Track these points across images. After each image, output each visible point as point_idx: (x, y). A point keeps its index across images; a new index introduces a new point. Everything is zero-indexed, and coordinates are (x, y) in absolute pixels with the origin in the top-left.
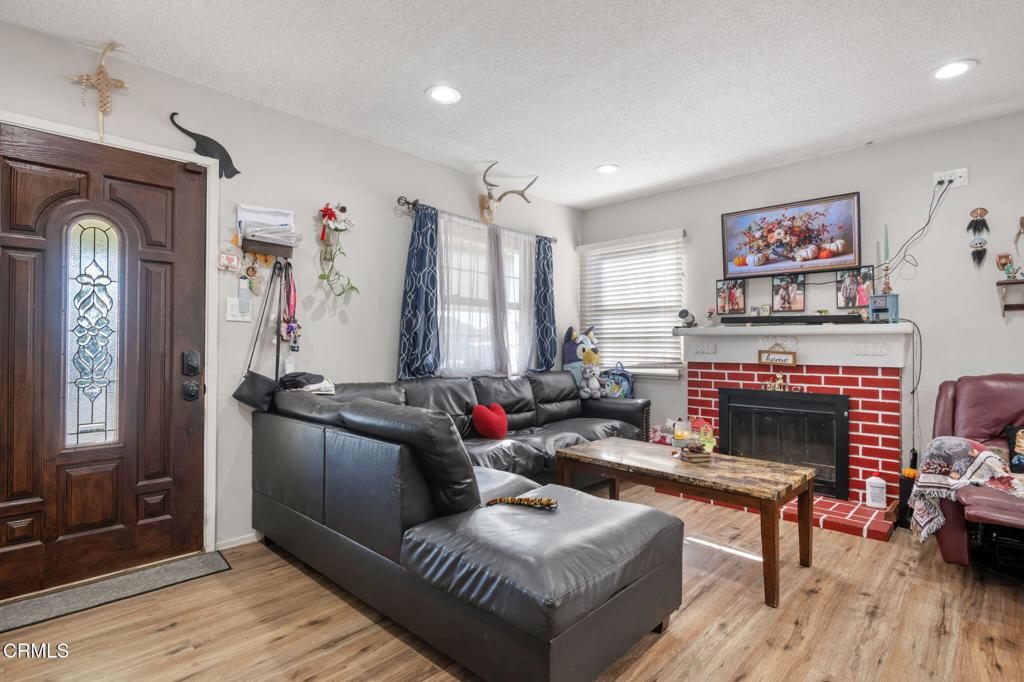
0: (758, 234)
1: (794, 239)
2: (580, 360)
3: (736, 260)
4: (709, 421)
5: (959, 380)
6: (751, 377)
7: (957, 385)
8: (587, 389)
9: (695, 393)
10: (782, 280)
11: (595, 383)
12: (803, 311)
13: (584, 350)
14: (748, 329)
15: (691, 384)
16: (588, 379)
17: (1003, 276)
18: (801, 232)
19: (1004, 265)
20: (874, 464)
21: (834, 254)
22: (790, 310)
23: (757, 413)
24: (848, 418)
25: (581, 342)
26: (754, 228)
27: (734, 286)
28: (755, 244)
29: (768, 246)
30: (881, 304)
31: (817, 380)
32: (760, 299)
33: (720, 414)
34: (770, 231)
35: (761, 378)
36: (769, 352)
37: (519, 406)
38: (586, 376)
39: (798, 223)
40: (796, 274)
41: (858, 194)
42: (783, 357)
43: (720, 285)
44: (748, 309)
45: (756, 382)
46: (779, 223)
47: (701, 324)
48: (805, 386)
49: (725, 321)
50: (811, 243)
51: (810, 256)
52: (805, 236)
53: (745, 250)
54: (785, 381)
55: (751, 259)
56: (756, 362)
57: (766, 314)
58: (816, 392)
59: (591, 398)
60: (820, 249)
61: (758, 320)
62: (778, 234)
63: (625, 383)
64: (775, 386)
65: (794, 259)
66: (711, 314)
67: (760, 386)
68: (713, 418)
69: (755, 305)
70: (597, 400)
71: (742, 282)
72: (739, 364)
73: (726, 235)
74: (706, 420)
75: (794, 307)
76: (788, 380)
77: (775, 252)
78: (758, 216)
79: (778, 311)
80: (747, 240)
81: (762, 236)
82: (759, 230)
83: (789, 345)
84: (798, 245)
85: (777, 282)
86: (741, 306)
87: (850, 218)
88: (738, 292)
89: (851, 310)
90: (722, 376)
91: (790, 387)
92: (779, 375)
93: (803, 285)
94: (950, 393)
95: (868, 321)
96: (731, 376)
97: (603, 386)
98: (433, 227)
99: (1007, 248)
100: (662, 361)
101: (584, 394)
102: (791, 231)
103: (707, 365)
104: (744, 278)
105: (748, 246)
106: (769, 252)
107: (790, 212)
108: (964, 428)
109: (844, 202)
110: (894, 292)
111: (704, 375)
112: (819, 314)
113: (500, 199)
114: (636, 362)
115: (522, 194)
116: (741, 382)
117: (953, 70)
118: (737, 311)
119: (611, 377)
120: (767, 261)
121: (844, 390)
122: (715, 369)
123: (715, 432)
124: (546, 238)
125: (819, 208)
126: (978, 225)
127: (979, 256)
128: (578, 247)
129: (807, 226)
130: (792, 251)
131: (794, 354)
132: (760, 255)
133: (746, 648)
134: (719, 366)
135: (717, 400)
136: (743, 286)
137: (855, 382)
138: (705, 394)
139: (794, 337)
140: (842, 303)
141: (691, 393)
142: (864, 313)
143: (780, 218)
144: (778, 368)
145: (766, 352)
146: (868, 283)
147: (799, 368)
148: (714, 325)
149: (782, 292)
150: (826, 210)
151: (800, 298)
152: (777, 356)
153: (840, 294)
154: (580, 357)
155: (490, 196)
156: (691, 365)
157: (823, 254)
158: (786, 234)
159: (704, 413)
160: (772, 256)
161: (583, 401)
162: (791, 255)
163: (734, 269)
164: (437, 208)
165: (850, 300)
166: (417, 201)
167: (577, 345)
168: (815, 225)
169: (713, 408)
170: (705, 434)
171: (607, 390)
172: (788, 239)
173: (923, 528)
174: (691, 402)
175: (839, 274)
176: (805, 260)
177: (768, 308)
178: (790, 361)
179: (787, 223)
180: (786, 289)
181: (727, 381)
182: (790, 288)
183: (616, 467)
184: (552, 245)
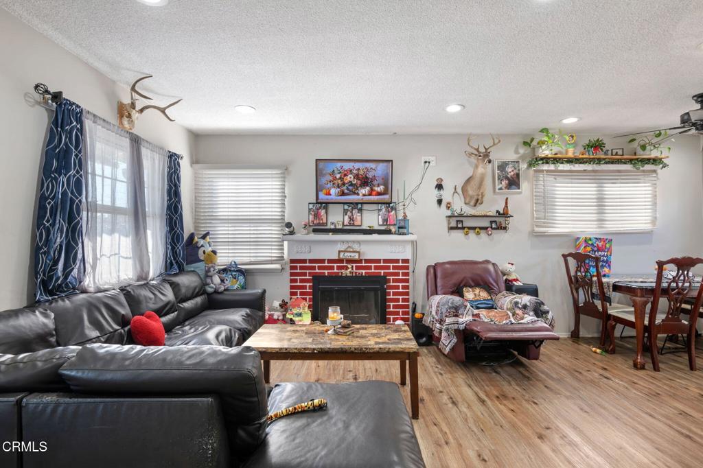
0: (338, 176)
1: (359, 182)
2: (201, 261)
3: (324, 191)
4: (305, 299)
5: (436, 264)
6: (332, 268)
7: (435, 267)
8: (212, 285)
9: (295, 281)
10: (349, 206)
11: (217, 279)
12: (360, 226)
13: (204, 252)
14: (330, 237)
15: (292, 274)
16: (211, 277)
17: (449, 213)
18: (363, 178)
19: (449, 208)
20: (398, 313)
21: (379, 194)
22: (354, 225)
23: (337, 291)
24: (386, 289)
25: (202, 246)
26: (336, 172)
27: (320, 208)
28: (336, 182)
29: (344, 184)
30: (402, 224)
31: (370, 268)
32: (336, 217)
33: (314, 294)
34: (345, 175)
35: (339, 268)
36: (345, 251)
37: (167, 309)
38: (209, 274)
39: (361, 172)
40: (357, 204)
41: (392, 161)
42: (353, 254)
43: (311, 206)
44: (329, 224)
45: (336, 271)
46: (351, 171)
47: (299, 233)
48: (364, 271)
49: (315, 231)
50: (367, 186)
51: (367, 193)
52: (365, 181)
53: (330, 185)
54: (352, 269)
55: (333, 191)
56: (337, 258)
57: (340, 227)
58: (370, 275)
59: (216, 292)
60: (372, 190)
61: (336, 231)
62: (350, 178)
63: (241, 278)
64: (347, 273)
65: (358, 194)
66: (306, 225)
67: (338, 273)
68: (308, 297)
69: (333, 221)
70: (221, 293)
71: (325, 205)
72: (325, 260)
73: (319, 174)
74: (303, 299)
75: (356, 223)
76: (354, 269)
77: (348, 189)
78: (339, 165)
79: (347, 225)
80: (331, 178)
81: (340, 178)
82: (339, 173)
83: (356, 247)
84: (360, 186)
85: (346, 207)
86: (325, 221)
87: (387, 174)
88: (323, 212)
89: (386, 227)
90: (314, 268)
91: (356, 273)
92: (349, 266)
93: (360, 210)
94: (432, 271)
95: (395, 234)
96: (320, 268)
97: (222, 281)
98: (78, 126)
99: (449, 200)
100: (270, 259)
101: (210, 290)
102: (356, 177)
103: (304, 261)
104: (327, 203)
105: (332, 183)
106: (345, 188)
107: (357, 165)
108: (442, 289)
109: (385, 164)
110: (408, 218)
111: (301, 268)
112: (369, 228)
113: (141, 111)
114: (247, 260)
115: (163, 111)
116: (326, 271)
117: (454, 109)
118: (323, 224)
119: (229, 273)
120: (343, 194)
121: (384, 272)
122: (309, 263)
123: (309, 307)
124: (176, 154)
125: (372, 165)
126: (439, 187)
127: (440, 202)
128: (194, 165)
129: (366, 176)
130: (357, 189)
131: (359, 252)
132: (339, 189)
133: (433, 454)
134: (312, 261)
135: (311, 284)
136: (326, 208)
137: (388, 268)
138: (302, 281)
139: (359, 242)
140: (381, 223)
141: (292, 281)
142: (393, 229)
143: (352, 168)
144: (349, 261)
145: (342, 251)
146: (393, 212)
147: (360, 261)
148: (308, 234)
149: (349, 213)
150: (376, 167)
151: (359, 218)
152: (349, 254)
153: (380, 217)
154: (202, 258)
155: (133, 106)
156: (292, 261)
157: (374, 193)
158: (354, 178)
159: (302, 294)
160: (346, 191)
161: (209, 294)
162: (356, 192)
163: (322, 196)
164: (82, 106)
165: (385, 221)
166: (60, 93)
167: (199, 248)
168: (370, 175)
169: (308, 290)
170: (304, 309)
171: (228, 284)
172: (355, 182)
173: (447, 346)
174: (292, 287)
175: (380, 205)
176: (364, 195)
177: (341, 223)
178: (356, 256)
179: (355, 172)
180: (352, 212)
181: (317, 271)
182: (354, 212)
183: (302, 351)
184: (180, 161)
